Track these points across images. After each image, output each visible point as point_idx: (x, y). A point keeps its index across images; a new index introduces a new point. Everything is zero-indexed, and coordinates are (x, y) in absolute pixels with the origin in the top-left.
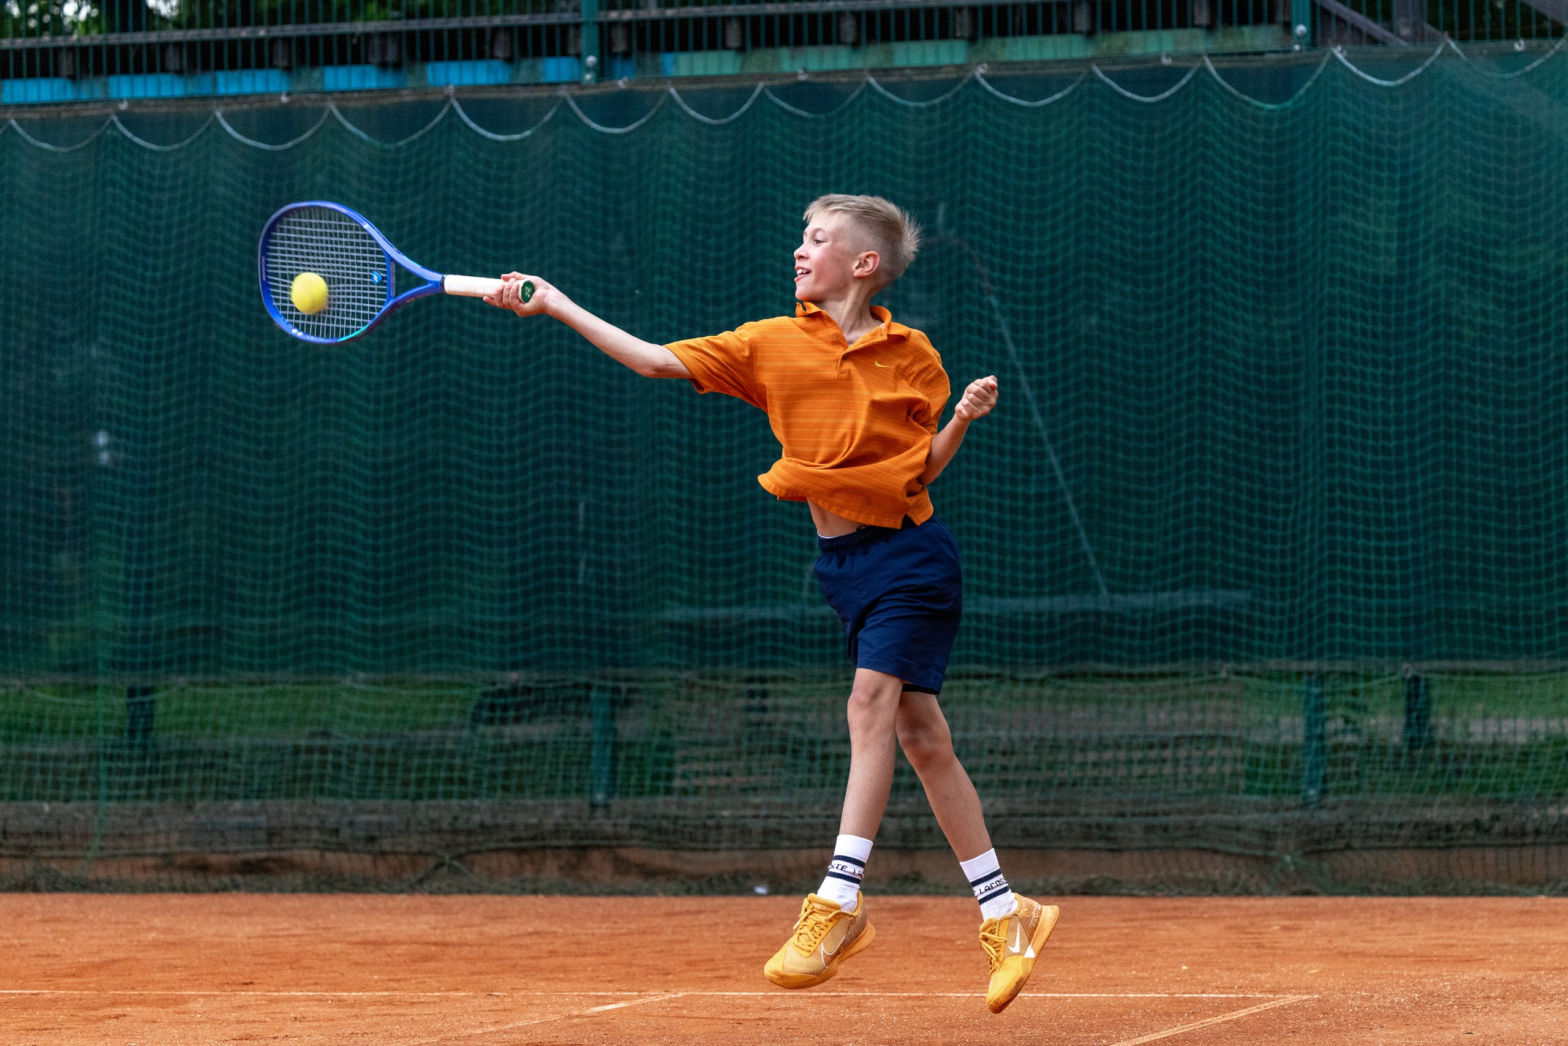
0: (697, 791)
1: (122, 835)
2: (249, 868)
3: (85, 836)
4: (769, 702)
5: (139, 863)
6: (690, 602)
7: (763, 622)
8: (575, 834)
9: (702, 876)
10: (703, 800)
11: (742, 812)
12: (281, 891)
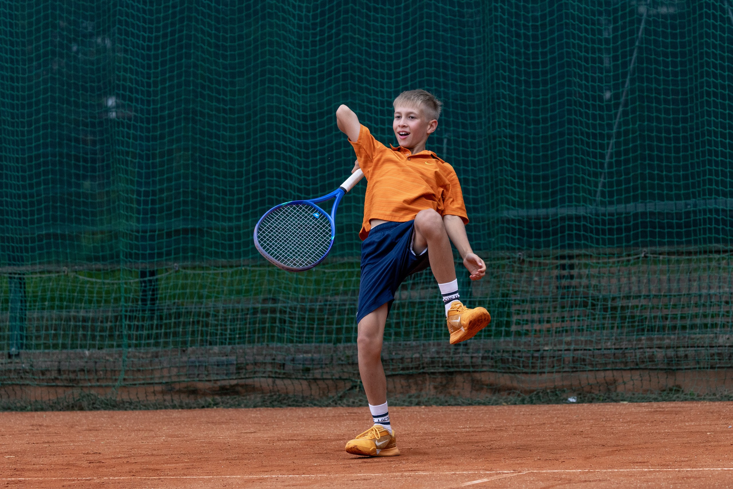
0: (527, 333)
1: (139, 370)
2: (224, 391)
3: (113, 371)
4: (575, 272)
5: (151, 389)
6: (521, 205)
7: (570, 218)
8: (445, 364)
9: (532, 391)
10: (531, 339)
11: (558, 347)
12: (246, 406)
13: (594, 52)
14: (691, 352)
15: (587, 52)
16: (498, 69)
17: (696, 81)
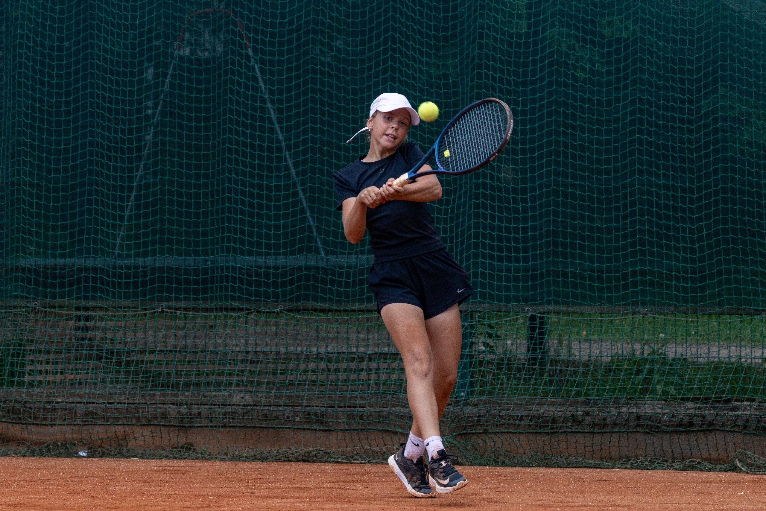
0: (39, 384)
4: (91, 324)
6: (38, 255)
7: (87, 269)
9: (42, 443)
10: (44, 390)
11: (71, 400)
13: (117, 103)
14: (204, 409)
15: (110, 102)
16: (19, 116)
17: (219, 137)
